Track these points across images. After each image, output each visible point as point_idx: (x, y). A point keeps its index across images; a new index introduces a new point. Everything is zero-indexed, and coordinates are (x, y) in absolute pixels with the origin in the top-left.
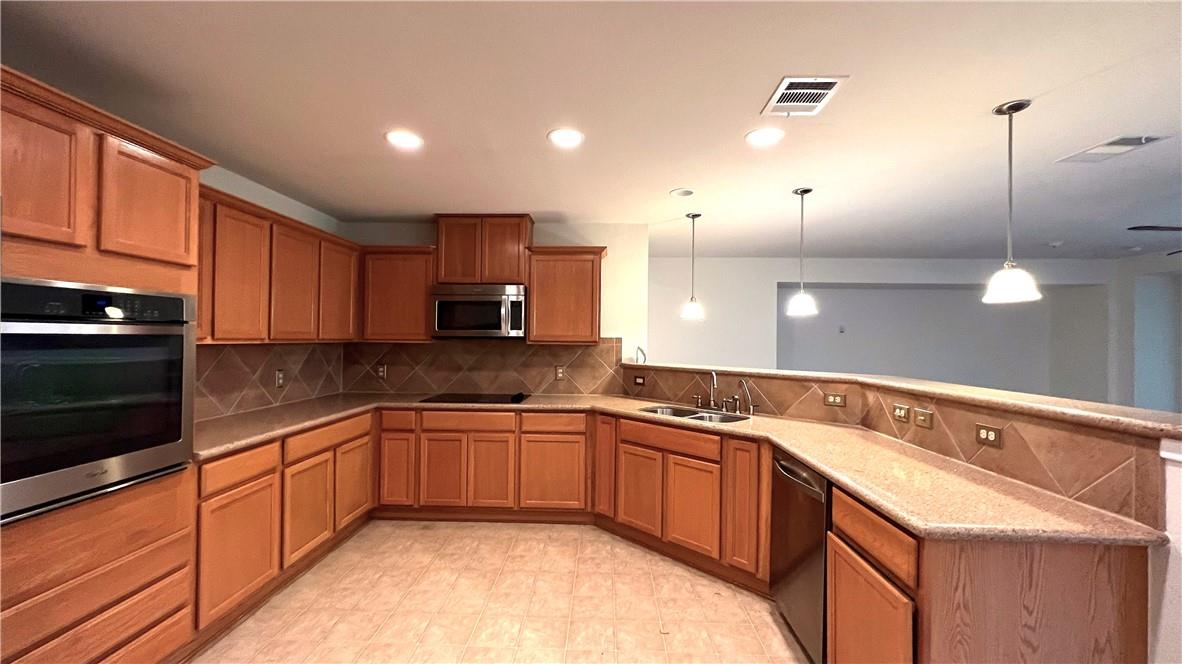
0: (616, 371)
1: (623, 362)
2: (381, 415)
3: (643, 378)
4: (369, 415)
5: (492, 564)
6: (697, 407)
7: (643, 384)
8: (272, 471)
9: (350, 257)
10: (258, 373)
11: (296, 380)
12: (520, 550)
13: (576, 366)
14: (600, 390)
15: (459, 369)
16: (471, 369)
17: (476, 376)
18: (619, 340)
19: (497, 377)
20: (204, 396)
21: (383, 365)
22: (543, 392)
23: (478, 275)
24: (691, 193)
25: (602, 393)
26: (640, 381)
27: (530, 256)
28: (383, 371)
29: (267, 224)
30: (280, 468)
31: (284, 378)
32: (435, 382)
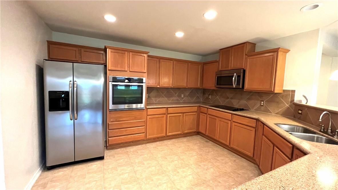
0: (290, 106)
1: (295, 102)
2: (200, 108)
3: (302, 111)
4: (197, 107)
5: (208, 157)
6: (320, 131)
7: (301, 114)
8: (165, 114)
9: (199, 66)
10: (177, 94)
11: (187, 96)
12: (219, 158)
13: (270, 101)
14: (281, 113)
15: (228, 98)
16: (232, 98)
17: (233, 101)
18: (294, 91)
19: (239, 102)
20: (164, 97)
21: (210, 95)
22: (255, 110)
23: (230, 67)
24: (317, 6)
25: (281, 115)
26: (300, 112)
27: (247, 57)
28: (210, 97)
29: (172, 61)
30: (166, 114)
31: (184, 96)
32: (222, 102)
